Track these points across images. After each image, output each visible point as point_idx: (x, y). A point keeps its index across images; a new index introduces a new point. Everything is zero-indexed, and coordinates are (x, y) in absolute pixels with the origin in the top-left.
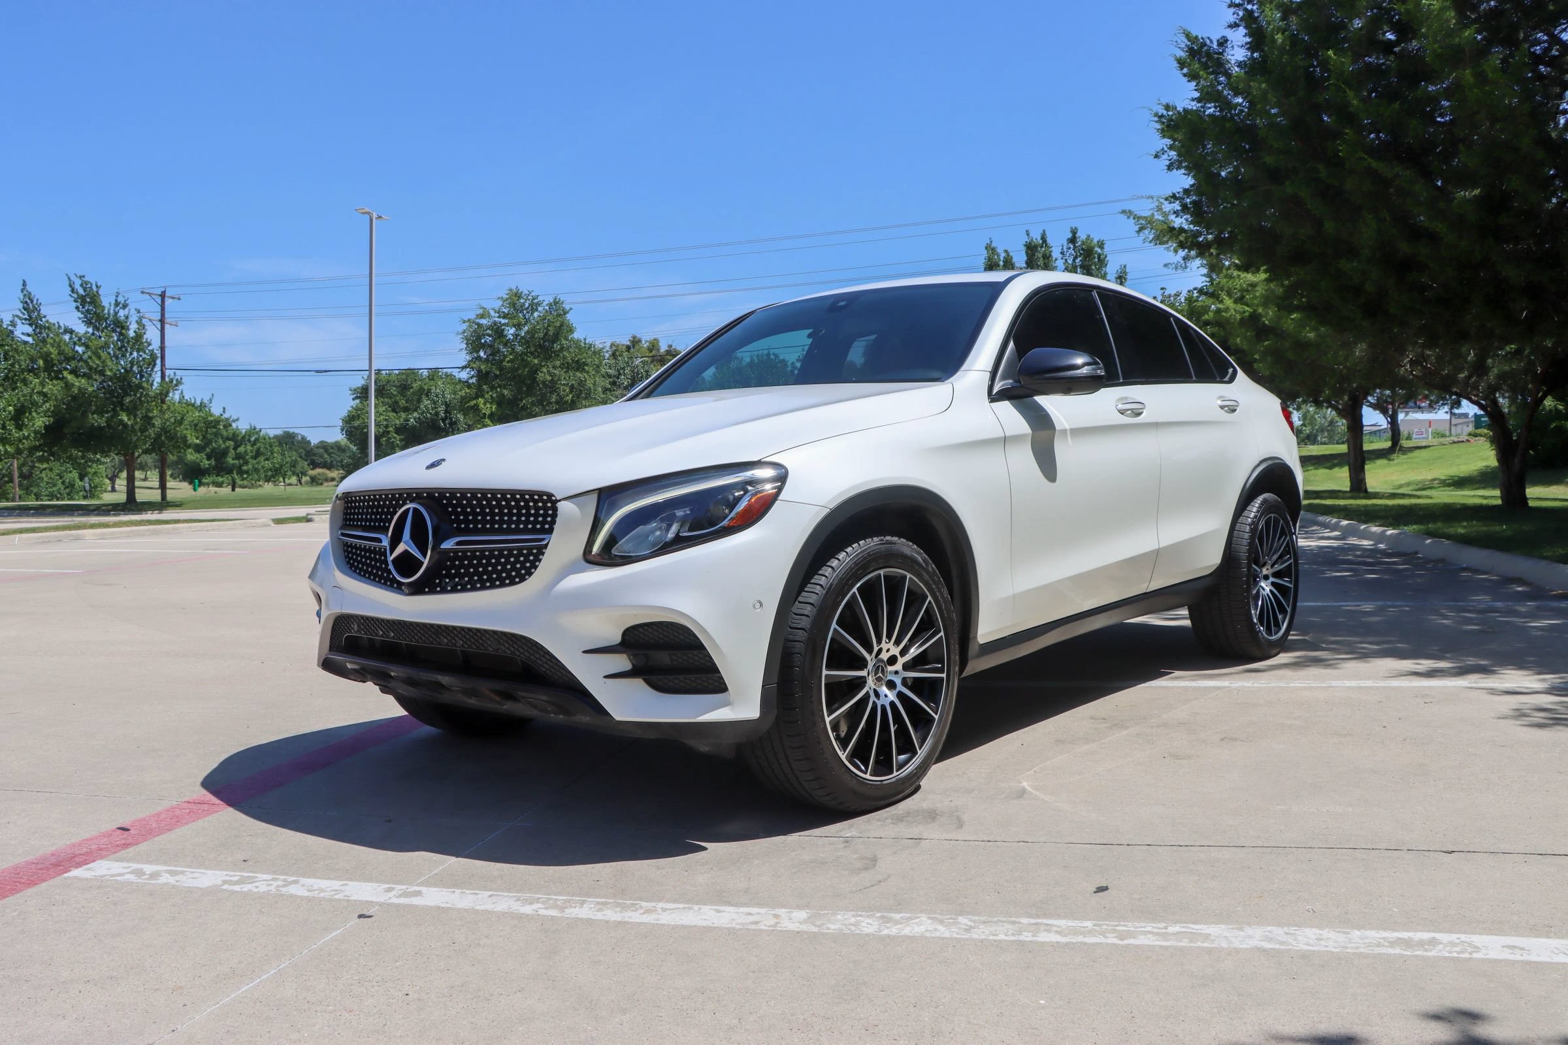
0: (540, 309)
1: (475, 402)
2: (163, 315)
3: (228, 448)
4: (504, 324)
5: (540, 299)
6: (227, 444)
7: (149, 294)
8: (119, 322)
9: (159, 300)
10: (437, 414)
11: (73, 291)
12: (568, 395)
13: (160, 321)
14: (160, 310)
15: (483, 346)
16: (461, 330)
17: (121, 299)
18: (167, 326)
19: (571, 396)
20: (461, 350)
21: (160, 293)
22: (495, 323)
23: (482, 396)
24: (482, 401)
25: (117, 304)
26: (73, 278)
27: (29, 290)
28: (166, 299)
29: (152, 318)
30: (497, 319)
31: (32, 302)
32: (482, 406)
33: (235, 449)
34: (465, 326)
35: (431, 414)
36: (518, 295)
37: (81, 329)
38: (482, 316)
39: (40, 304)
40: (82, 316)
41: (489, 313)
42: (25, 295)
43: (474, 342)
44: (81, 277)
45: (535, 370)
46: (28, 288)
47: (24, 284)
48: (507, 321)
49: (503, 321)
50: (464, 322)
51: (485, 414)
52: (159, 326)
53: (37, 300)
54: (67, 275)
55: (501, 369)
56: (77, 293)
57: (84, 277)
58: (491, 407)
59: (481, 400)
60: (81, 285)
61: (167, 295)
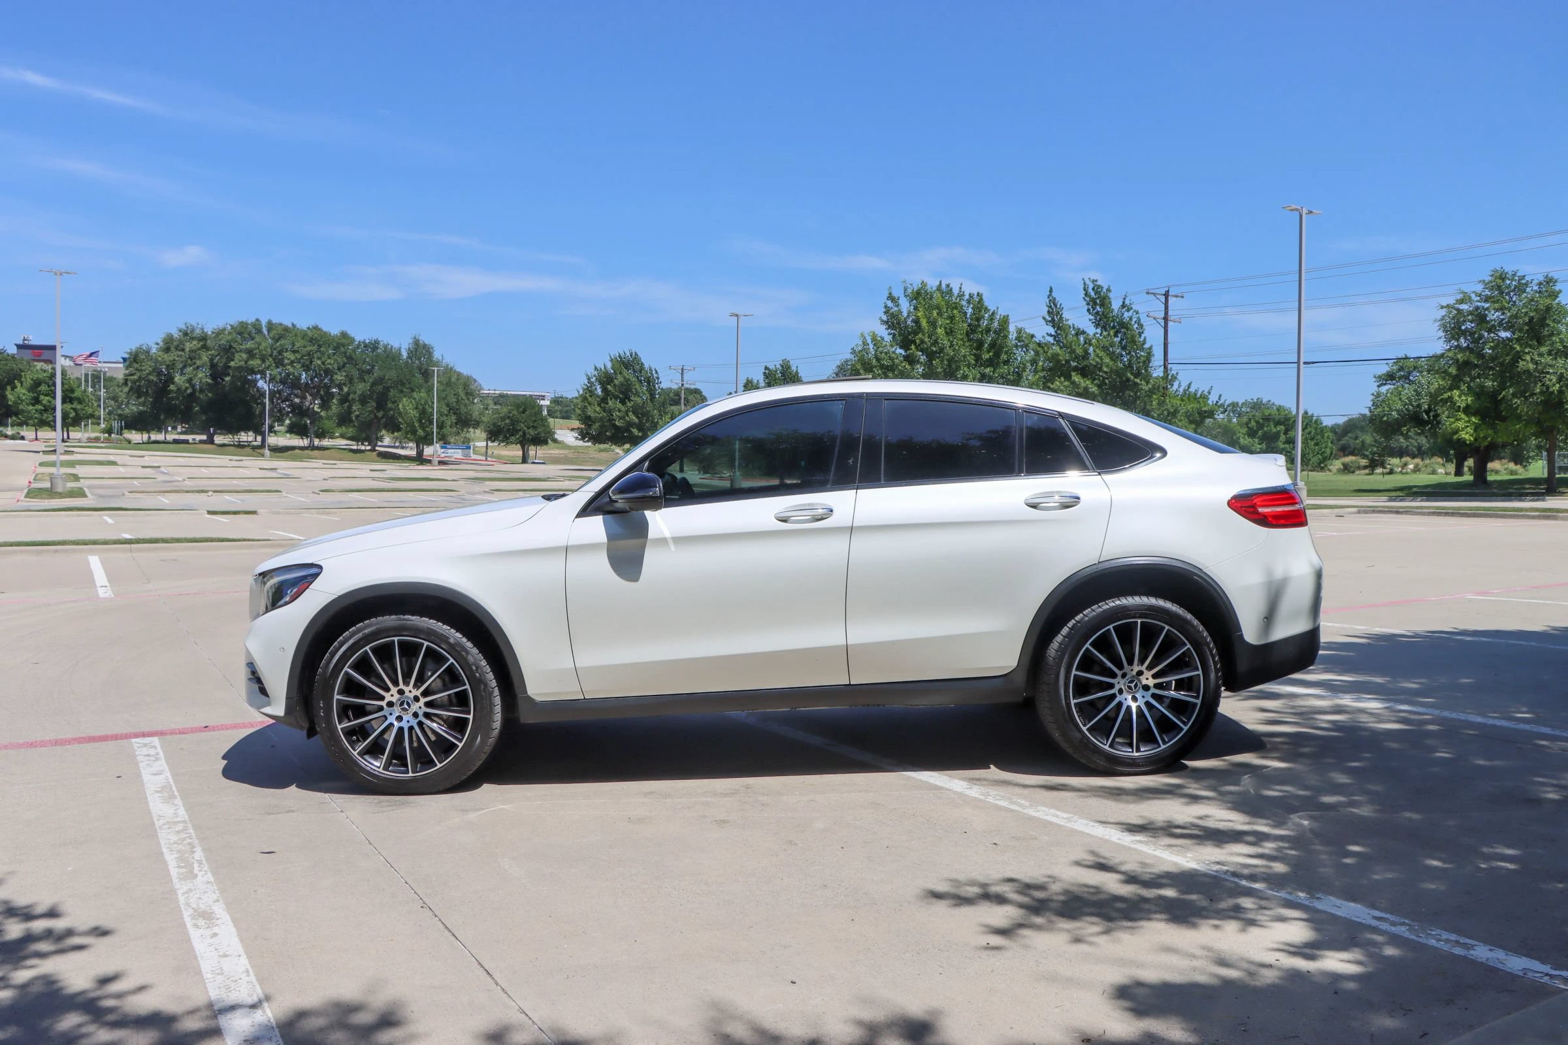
0: (1528, 290)
1: (1449, 394)
2: (1166, 313)
3: (1279, 432)
4: (1487, 309)
5: (1527, 278)
6: (1278, 429)
7: (1154, 294)
8: (1124, 323)
9: (1163, 299)
10: (1419, 406)
11: (1086, 294)
12: (1554, 385)
13: (1164, 318)
14: (1164, 309)
15: (1464, 333)
16: (1439, 317)
17: (1127, 302)
18: (1170, 324)
19: (1558, 385)
20: (1440, 338)
21: (1164, 293)
22: (1477, 308)
23: (1458, 388)
24: (1458, 394)
25: (1123, 306)
26: (1088, 282)
27: (1054, 296)
28: (1170, 298)
29: (1156, 316)
30: (1479, 304)
31: (1056, 307)
32: (1457, 398)
33: (1286, 433)
34: (1443, 312)
35: (1412, 406)
36: (1503, 277)
37: (1091, 330)
38: (1462, 301)
39: (1063, 308)
40: (1093, 317)
41: (1470, 298)
42: (1050, 301)
43: (1453, 329)
44: (1094, 281)
45: (1518, 357)
46: (1054, 294)
47: (1051, 291)
48: (1488, 305)
49: (1487, 305)
50: (1442, 307)
51: (1459, 407)
52: (1163, 324)
53: (1061, 304)
54: (1083, 279)
55: (1481, 356)
56: (1090, 296)
57: (1096, 281)
58: (1467, 400)
59: (1456, 392)
60: (1093, 289)
61: (1170, 293)
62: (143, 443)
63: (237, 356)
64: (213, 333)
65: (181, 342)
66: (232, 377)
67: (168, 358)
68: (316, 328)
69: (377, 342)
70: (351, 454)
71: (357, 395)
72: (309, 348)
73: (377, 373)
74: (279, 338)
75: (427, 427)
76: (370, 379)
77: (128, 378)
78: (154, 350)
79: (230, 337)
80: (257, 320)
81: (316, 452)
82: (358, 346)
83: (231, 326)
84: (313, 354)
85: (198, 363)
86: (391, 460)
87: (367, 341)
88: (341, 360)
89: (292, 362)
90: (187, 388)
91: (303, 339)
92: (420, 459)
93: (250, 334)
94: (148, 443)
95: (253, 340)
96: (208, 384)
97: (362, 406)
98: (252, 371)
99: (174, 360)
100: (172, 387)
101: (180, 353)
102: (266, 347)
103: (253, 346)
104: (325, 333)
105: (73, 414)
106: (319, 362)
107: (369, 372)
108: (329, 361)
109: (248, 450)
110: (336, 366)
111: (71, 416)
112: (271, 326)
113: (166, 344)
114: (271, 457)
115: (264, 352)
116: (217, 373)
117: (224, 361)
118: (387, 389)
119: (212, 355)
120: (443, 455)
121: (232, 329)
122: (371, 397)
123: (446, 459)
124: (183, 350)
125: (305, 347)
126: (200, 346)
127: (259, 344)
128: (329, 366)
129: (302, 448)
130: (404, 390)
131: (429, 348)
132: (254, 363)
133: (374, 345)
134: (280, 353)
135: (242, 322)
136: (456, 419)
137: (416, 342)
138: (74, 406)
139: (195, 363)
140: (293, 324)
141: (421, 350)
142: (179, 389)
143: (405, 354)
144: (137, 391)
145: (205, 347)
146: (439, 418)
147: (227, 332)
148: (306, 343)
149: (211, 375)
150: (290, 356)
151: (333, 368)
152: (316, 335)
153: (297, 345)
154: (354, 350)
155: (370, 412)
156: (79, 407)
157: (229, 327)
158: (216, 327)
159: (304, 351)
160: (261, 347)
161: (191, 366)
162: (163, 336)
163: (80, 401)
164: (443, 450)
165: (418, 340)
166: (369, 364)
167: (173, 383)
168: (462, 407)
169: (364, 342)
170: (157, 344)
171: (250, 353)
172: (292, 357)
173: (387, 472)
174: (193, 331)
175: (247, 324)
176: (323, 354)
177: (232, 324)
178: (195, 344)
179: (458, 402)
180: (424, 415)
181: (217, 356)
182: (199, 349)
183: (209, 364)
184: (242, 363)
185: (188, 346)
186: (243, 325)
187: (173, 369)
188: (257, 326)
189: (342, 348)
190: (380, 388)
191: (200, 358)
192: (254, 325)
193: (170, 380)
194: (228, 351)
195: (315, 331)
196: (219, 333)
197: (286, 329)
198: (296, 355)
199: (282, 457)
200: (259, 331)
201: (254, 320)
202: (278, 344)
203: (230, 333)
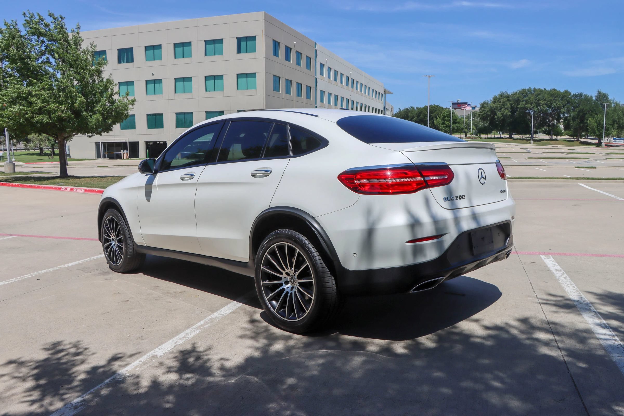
62: (486, 139)
63: (521, 103)
64: (512, 94)
65: (500, 99)
66: (519, 112)
67: (494, 105)
68: (554, 90)
69: (581, 94)
70: (568, 142)
71: (571, 117)
72: (550, 98)
73: (581, 107)
74: (538, 95)
75: (601, 130)
76: (577, 110)
77: (480, 113)
78: (490, 103)
79: (518, 96)
80: (530, 88)
81: (553, 142)
82: (573, 96)
83: (519, 91)
84: (552, 101)
85: (506, 107)
86: (586, 145)
87: (577, 94)
88: (565, 103)
89: (543, 104)
90: (501, 117)
91: (548, 94)
92: (599, 144)
93: (526, 94)
94: (487, 138)
95: (528, 96)
96: (510, 115)
97: (573, 122)
98: (527, 109)
99: (497, 106)
100: (496, 117)
101: (499, 103)
102: (533, 99)
103: (528, 99)
104: (558, 91)
105: (456, 128)
106: (555, 104)
107: (577, 107)
108: (559, 103)
109: (525, 141)
110: (562, 106)
111: (456, 129)
112: (535, 89)
113: (494, 100)
114: (533, 144)
115: (532, 101)
116: (513, 110)
117: (516, 105)
118: (585, 114)
119: (512, 103)
120: (614, 143)
121: (519, 92)
122: (577, 118)
123: (615, 144)
124: (500, 102)
125: (549, 98)
126: (506, 100)
127: (530, 98)
128: (559, 105)
129: (547, 140)
130: (593, 114)
131: (606, 95)
132: (528, 106)
133: (580, 95)
134: (538, 101)
135: (523, 89)
136: (617, 126)
137: (600, 93)
138: (456, 125)
139: (505, 107)
140: (544, 88)
141: (602, 97)
142: (498, 117)
143: (594, 99)
144: (483, 118)
145: (509, 100)
146: (607, 126)
147: (517, 93)
148: (549, 96)
149: (511, 112)
150: (542, 102)
151: (561, 106)
152: (553, 93)
153: (545, 97)
154: (571, 98)
155: (577, 124)
156: (458, 125)
157: (518, 92)
158: (513, 92)
159: (548, 100)
160: (531, 99)
161: (503, 108)
162: (493, 97)
163: (459, 123)
164: (614, 140)
165: (600, 92)
166: (578, 104)
167: (497, 115)
168: (621, 120)
169: (575, 94)
170: (491, 100)
171: (527, 102)
172: (543, 103)
173: (575, 150)
174: (504, 94)
175: (525, 90)
176: (556, 100)
177: (519, 90)
178: (504, 100)
179: (619, 118)
180: (600, 125)
181: (513, 103)
182: (506, 101)
183: (510, 107)
184: (523, 106)
185: (503, 100)
186: (524, 90)
187: (496, 109)
188: (529, 90)
189: (565, 97)
190: (581, 114)
191: (507, 105)
192: (528, 90)
193: (495, 114)
194: (518, 101)
195: (553, 91)
196: (514, 94)
197: (541, 91)
198: (545, 101)
199: (538, 144)
200: (531, 93)
201: (528, 88)
202: (537, 97)
203: (518, 94)
